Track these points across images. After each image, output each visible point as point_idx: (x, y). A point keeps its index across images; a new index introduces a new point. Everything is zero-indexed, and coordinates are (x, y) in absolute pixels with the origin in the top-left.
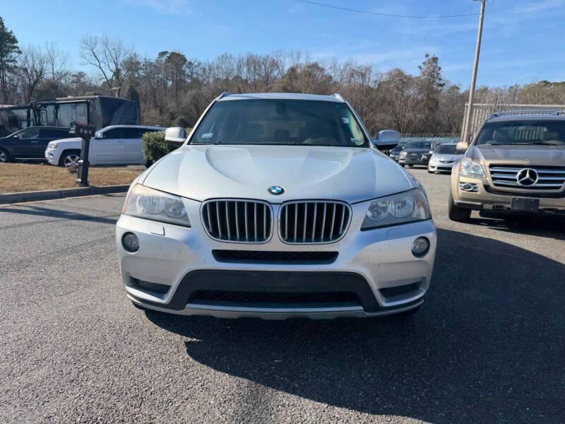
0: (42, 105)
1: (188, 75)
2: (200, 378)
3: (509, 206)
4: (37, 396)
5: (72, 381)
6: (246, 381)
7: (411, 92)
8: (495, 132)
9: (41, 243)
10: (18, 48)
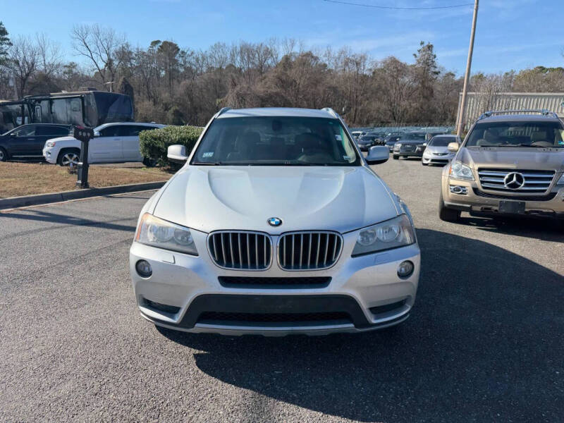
0: (36, 100)
1: (181, 64)
2: (210, 390)
3: (497, 208)
4: (67, 409)
5: (96, 395)
6: (250, 392)
7: (406, 80)
8: (485, 131)
9: (50, 252)
10: (8, 40)
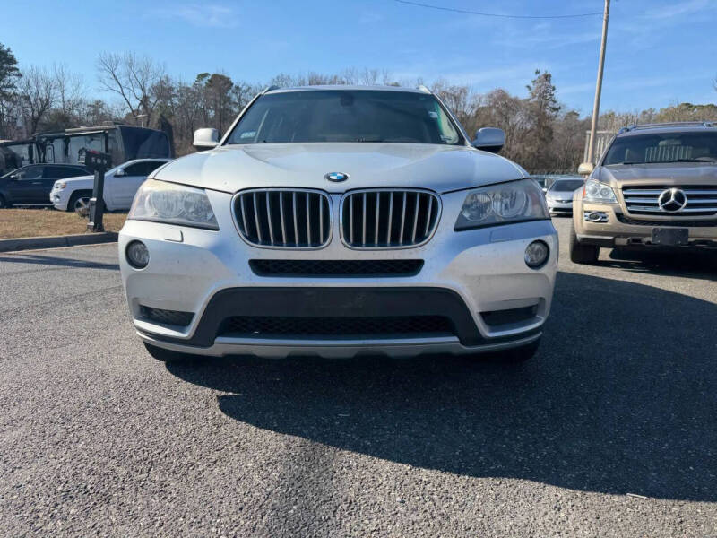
0: (48, 139)
1: (235, 103)
2: (235, 437)
3: (650, 239)
4: (6, 462)
5: (57, 444)
6: (298, 440)
7: (518, 119)
8: (627, 151)
10: (18, 70)
